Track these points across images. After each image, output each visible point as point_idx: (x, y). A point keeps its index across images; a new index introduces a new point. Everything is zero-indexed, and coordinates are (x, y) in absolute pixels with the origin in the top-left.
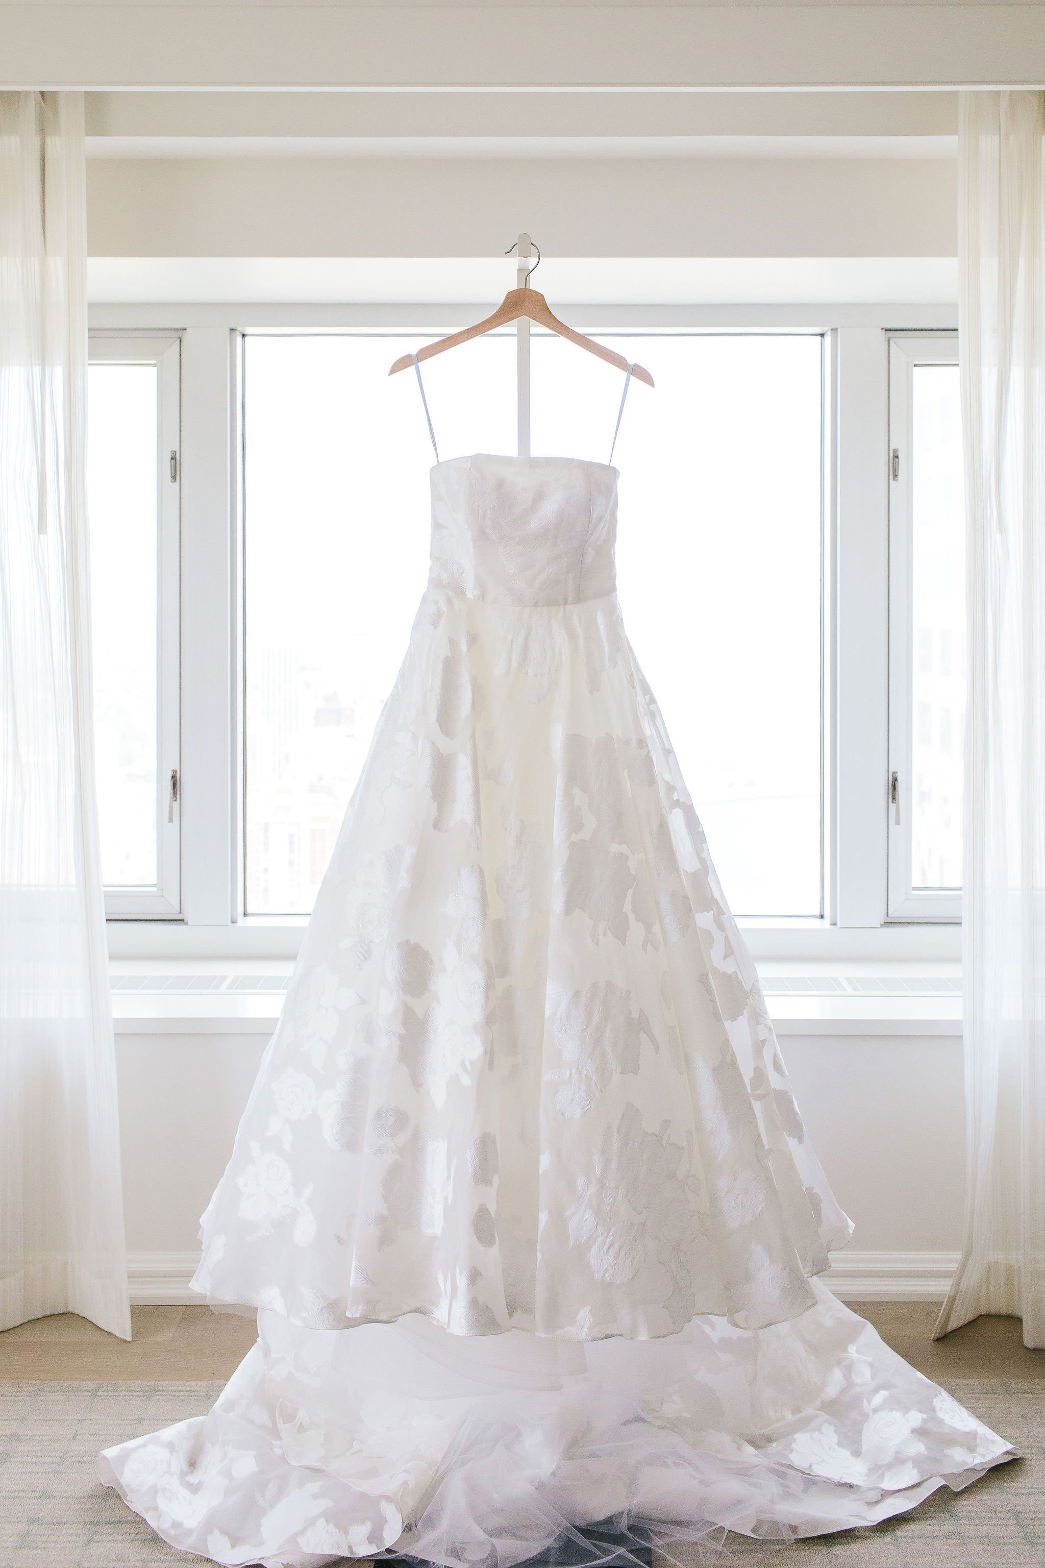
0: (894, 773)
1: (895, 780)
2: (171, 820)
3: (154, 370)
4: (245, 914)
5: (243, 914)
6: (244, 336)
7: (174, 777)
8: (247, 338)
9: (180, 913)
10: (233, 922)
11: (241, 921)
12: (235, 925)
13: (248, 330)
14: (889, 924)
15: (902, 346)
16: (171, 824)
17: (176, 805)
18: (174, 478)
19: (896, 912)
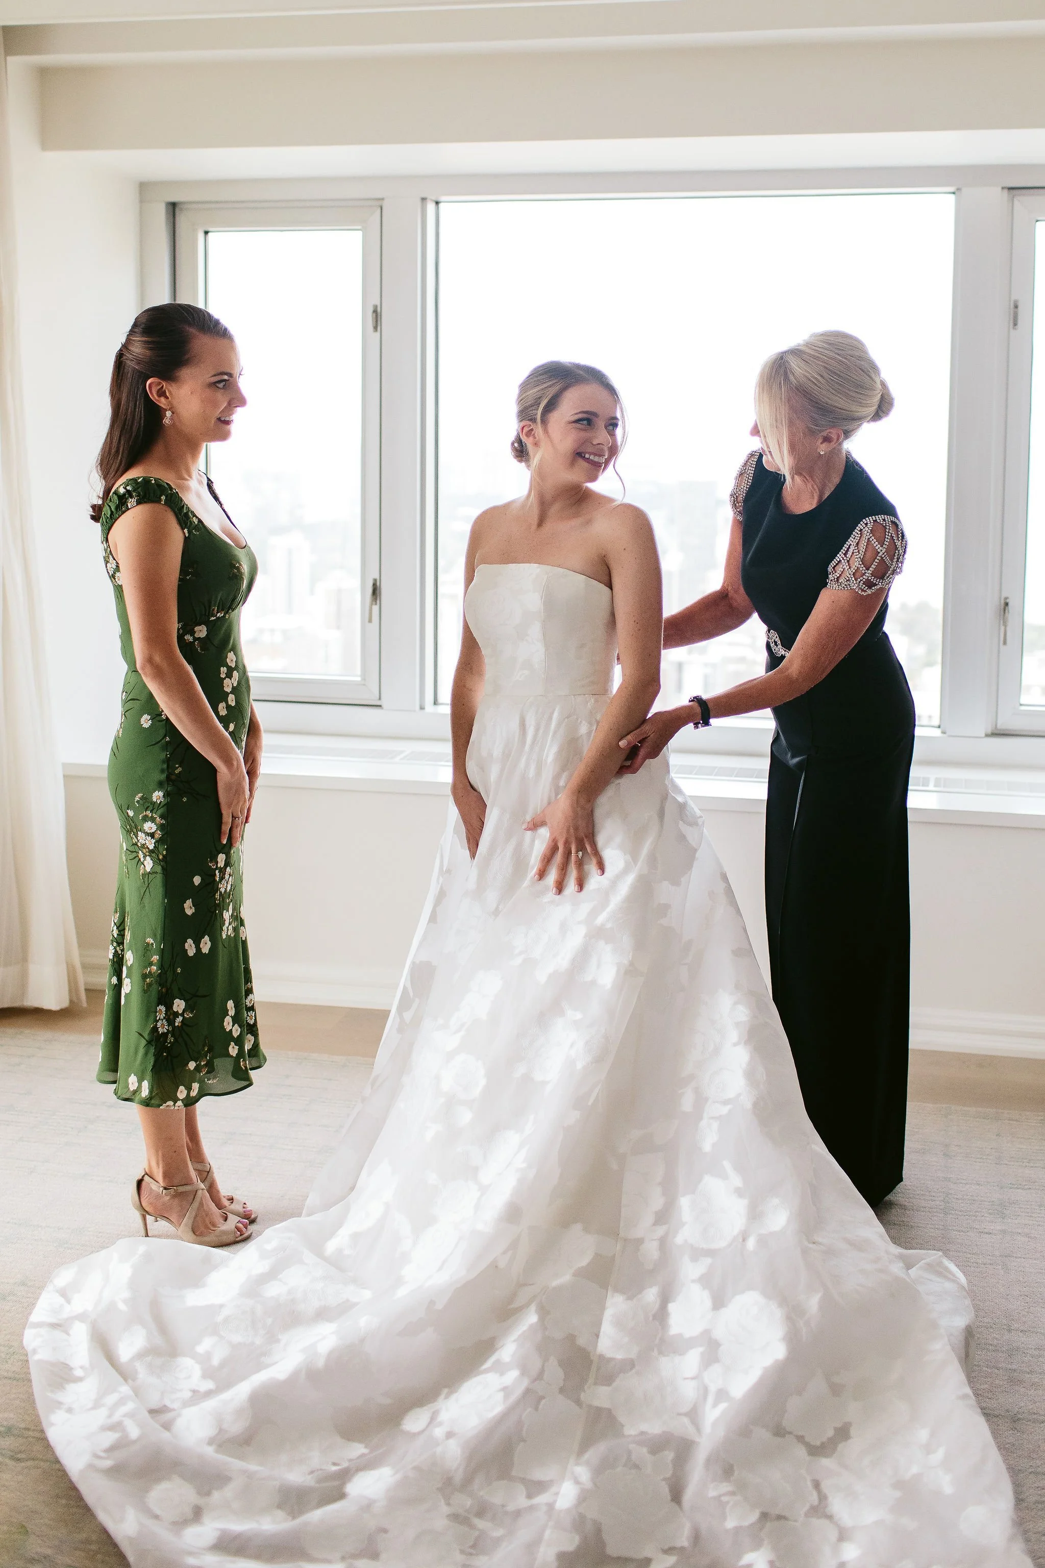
0: (1006, 598)
1: (1007, 605)
2: (371, 621)
3: (360, 233)
4: (434, 704)
5: (433, 702)
6: (437, 203)
7: (374, 585)
8: (440, 205)
9: (379, 699)
10: (423, 708)
11: (430, 708)
12: (422, 711)
13: (442, 199)
14: (997, 733)
15: (1025, 203)
16: (370, 624)
17: (376, 608)
18: (375, 328)
19: (1005, 723)
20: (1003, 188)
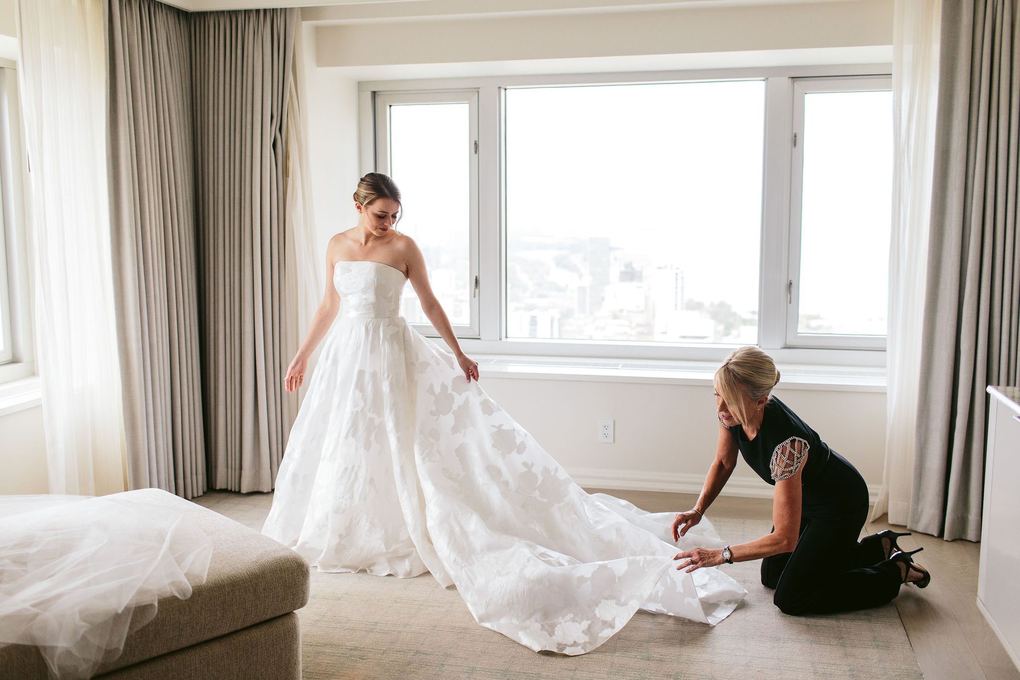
0: (790, 281)
1: (791, 284)
2: (475, 297)
3: (468, 105)
4: (506, 337)
6: (506, 89)
7: (476, 279)
8: (507, 90)
9: (479, 335)
10: (500, 339)
11: (504, 339)
12: (502, 341)
13: (508, 87)
14: (787, 347)
15: (799, 85)
17: (477, 290)
18: (476, 152)
19: (790, 342)
20: (789, 78)
